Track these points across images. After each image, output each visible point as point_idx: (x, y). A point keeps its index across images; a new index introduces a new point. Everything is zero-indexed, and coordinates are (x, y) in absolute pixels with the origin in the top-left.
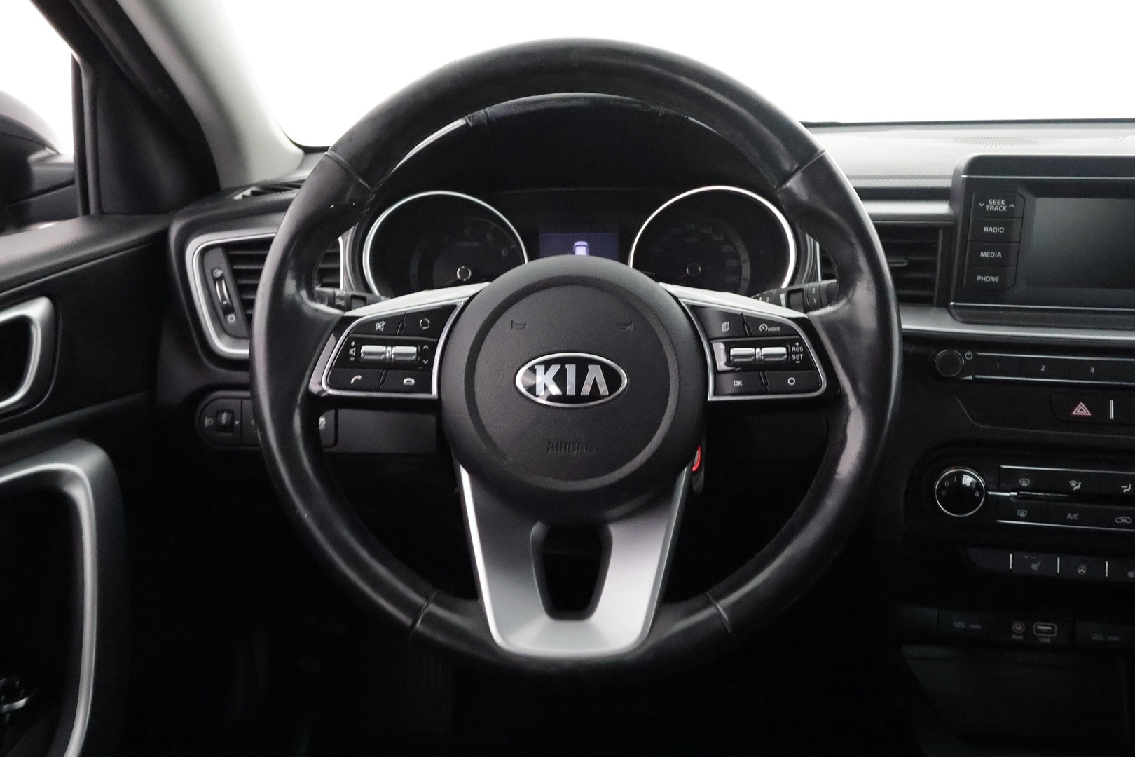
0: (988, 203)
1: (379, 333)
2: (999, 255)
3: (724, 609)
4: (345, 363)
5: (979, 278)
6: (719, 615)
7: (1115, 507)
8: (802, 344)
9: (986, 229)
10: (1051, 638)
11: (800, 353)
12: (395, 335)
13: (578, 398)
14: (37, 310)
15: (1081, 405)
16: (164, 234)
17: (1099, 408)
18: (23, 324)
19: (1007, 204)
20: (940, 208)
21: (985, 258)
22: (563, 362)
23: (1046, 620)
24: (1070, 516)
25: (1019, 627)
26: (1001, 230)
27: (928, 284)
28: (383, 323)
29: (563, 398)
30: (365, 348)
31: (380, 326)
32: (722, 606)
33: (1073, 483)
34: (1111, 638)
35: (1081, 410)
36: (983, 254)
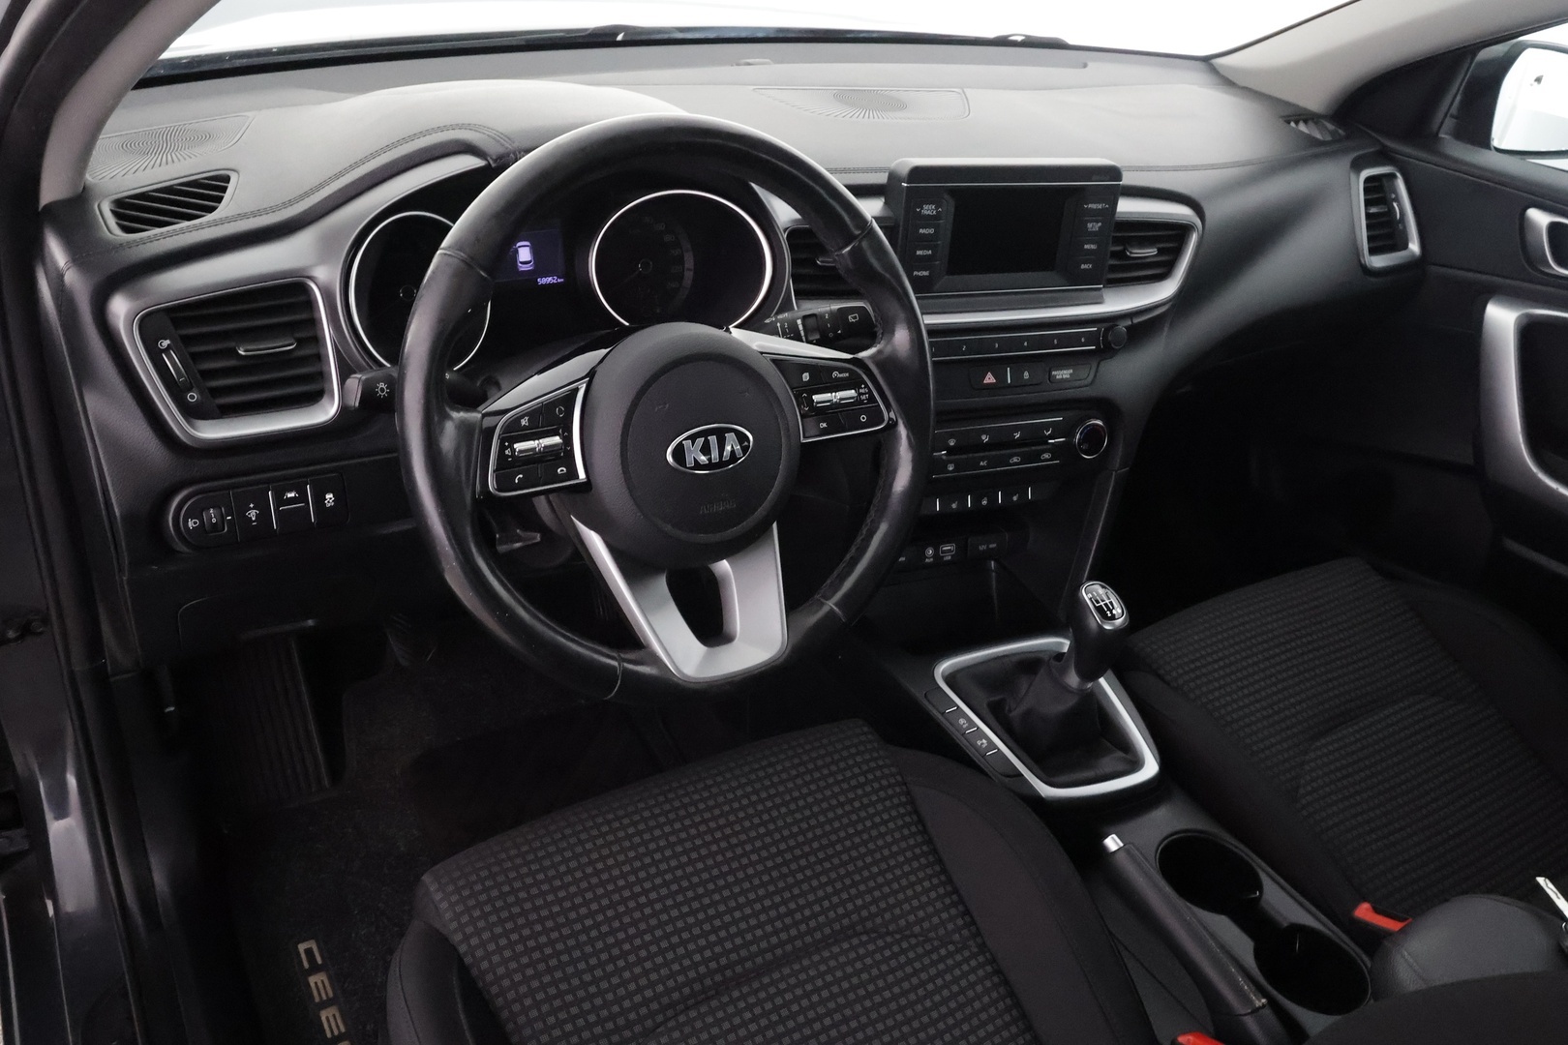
0: (922, 208)
1: (525, 428)
2: (930, 252)
3: (836, 604)
5: (915, 273)
6: (832, 610)
7: (1008, 451)
8: (867, 386)
9: (921, 231)
10: (952, 556)
11: (865, 394)
12: (538, 428)
13: (721, 464)
15: (989, 375)
17: (1000, 376)
19: (937, 208)
21: (920, 255)
22: (705, 434)
23: (949, 543)
24: (982, 463)
25: (930, 552)
26: (931, 231)
28: (527, 418)
29: (710, 466)
30: (518, 446)
31: (524, 422)
32: (831, 604)
33: (984, 437)
34: (991, 546)
35: (990, 379)
36: (919, 253)
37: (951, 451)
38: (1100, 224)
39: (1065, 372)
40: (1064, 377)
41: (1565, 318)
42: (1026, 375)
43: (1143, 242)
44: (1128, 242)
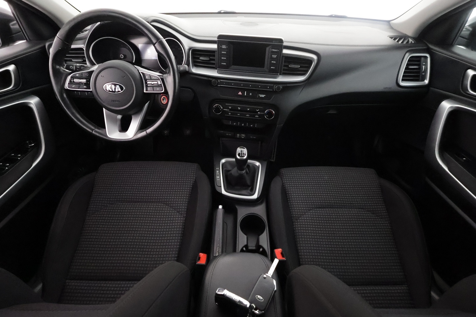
0: (222, 46)
2: (225, 58)
4: (71, 83)
5: (222, 63)
7: (246, 113)
8: (160, 81)
9: (222, 52)
10: (244, 137)
12: (81, 77)
13: (115, 92)
14: (11, 68)
16: (45, 46)
17: (243, 93)
18: (8, 71)
19: (226, 47)
20: (214, 46)
23: (243, 134)
24: (238, 114)
25: (238, 135)
26: (225, 53)
27: (213, 64)
29: (112, 91)
30: (75, 80)
31: (77, 75)
33: (239, 108)
34: (254, 137)
35: (240, 93)
36: (222, 58)
37: (230, 110)
38: (276, 56)
39: (263, 95)
40: (262, 96)
41: (475, 112)
42: (251, 94)
43: (295, 63)
44: (290, 63)
